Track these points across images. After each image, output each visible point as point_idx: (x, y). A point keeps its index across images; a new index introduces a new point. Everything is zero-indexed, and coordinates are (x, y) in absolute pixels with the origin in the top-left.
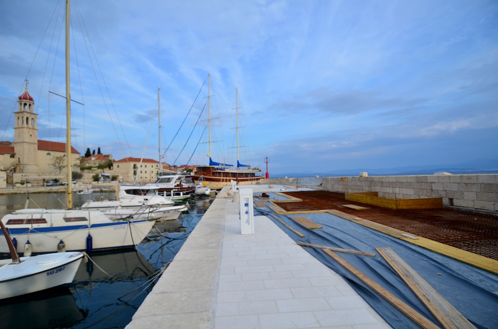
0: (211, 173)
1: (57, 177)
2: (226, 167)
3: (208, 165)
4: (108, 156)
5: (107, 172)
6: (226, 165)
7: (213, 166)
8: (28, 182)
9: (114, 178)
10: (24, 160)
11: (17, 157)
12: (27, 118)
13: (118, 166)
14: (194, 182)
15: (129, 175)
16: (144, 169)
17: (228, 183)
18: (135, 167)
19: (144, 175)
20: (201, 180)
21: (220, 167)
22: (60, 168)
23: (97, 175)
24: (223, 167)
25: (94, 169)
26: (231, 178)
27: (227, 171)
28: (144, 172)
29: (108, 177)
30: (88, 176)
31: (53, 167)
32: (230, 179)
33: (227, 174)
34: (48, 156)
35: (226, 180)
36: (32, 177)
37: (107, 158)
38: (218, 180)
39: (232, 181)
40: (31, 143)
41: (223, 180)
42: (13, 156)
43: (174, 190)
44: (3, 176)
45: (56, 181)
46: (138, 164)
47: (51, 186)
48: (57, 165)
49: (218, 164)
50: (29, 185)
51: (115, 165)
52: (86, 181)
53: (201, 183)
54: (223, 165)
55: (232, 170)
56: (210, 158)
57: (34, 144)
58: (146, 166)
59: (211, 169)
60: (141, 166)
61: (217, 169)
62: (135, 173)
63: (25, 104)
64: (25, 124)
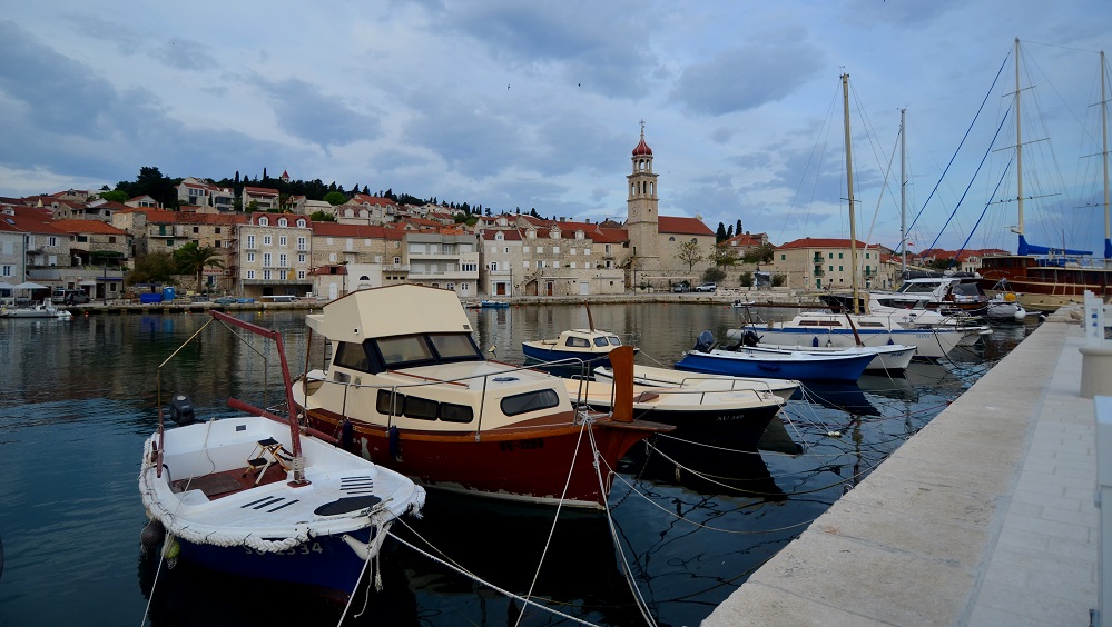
0: (1025, 272)
1: (688, 278)
2: (1068, 257)
3: (1014, 253)
4: (758, 237)
5: (765, 270)
6: (1067, 252)
7: (1029, 256)
8: (649, 286)
9: (778, 282)
10: (643, 251)
11: (632, 245)
12: (645, 183)
13: (783, 257)
14: (982, 293)
15: (806, 274)
16: (836, 262)
17: (1075, 297)
18: (818, 257)
19: (836, 275)
20: (1000, 289)
21: (1050, 257)
22: (691, 263)
23: (748, 275)
24: (1059, 257)
25: (738, 262)
26: (1086, 286)
27: (1070, 266)
28: (836, 269)
29: (767, 278)
30: (733, 275)
31: (682, 261)
32: (1083, 288)
33: (1072, 276)
34: (672, 242)
35: (1069, 291)
36: (655, 278)
37: (759, 241)
38: (1047, 291)
39: (1087, 292)
40: (650, 223)
41: (1059, 291)
42: (626, 245)
43: (943, 307)
44: (619, 276)
45: (686, 283)
46: (825, 253)
47: (680, 292)
48: (687, 258)
49: (1044, 251)
50: (652, 290)
51: (777, 256)
52: (730, 284)
53: (1000, 297)
54: (1058, 252)
55: (1087, 263)
56: (1021, 238)
57: (654, 223)
58: (841, 256)
59: (1024, 264)
60: (831, 256)
61: (1043, 262)
62: (818, 271)
63: (642, 161)
64: (642, 192)
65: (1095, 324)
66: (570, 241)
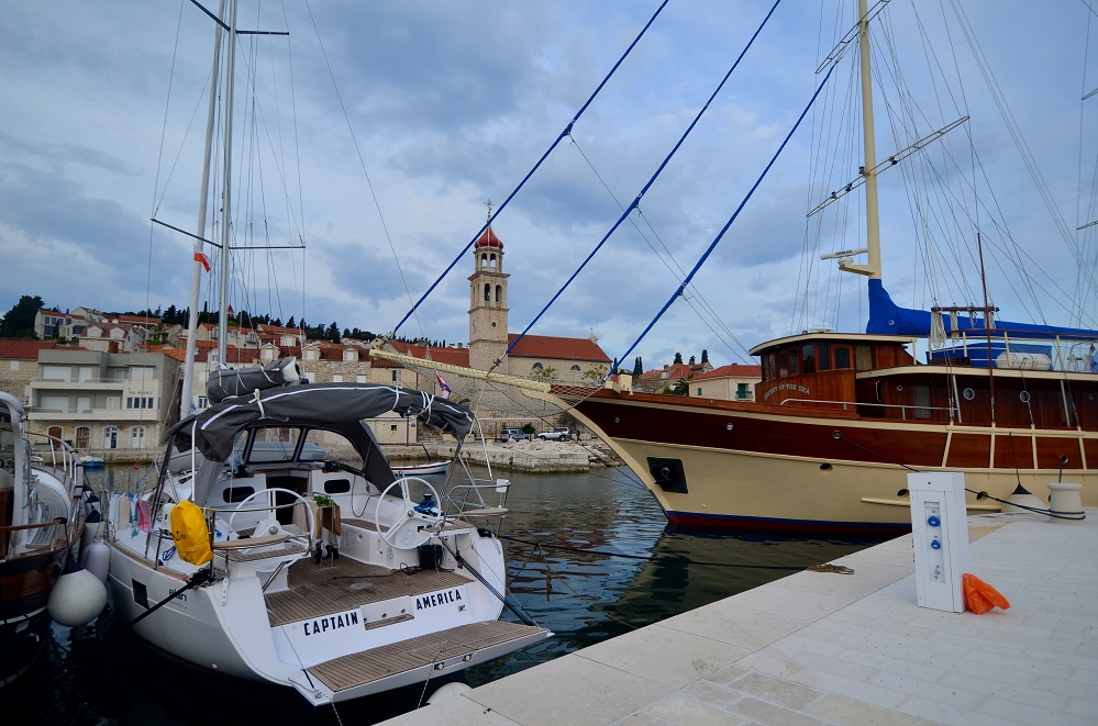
12: (487, 287)
13: (700, 392)
40: (494, 343)
45: (527, 429)
51: (693, 389)
57: (502, 343)
64: (482, 299)
65: (936, 545)
66: (334, 365)
